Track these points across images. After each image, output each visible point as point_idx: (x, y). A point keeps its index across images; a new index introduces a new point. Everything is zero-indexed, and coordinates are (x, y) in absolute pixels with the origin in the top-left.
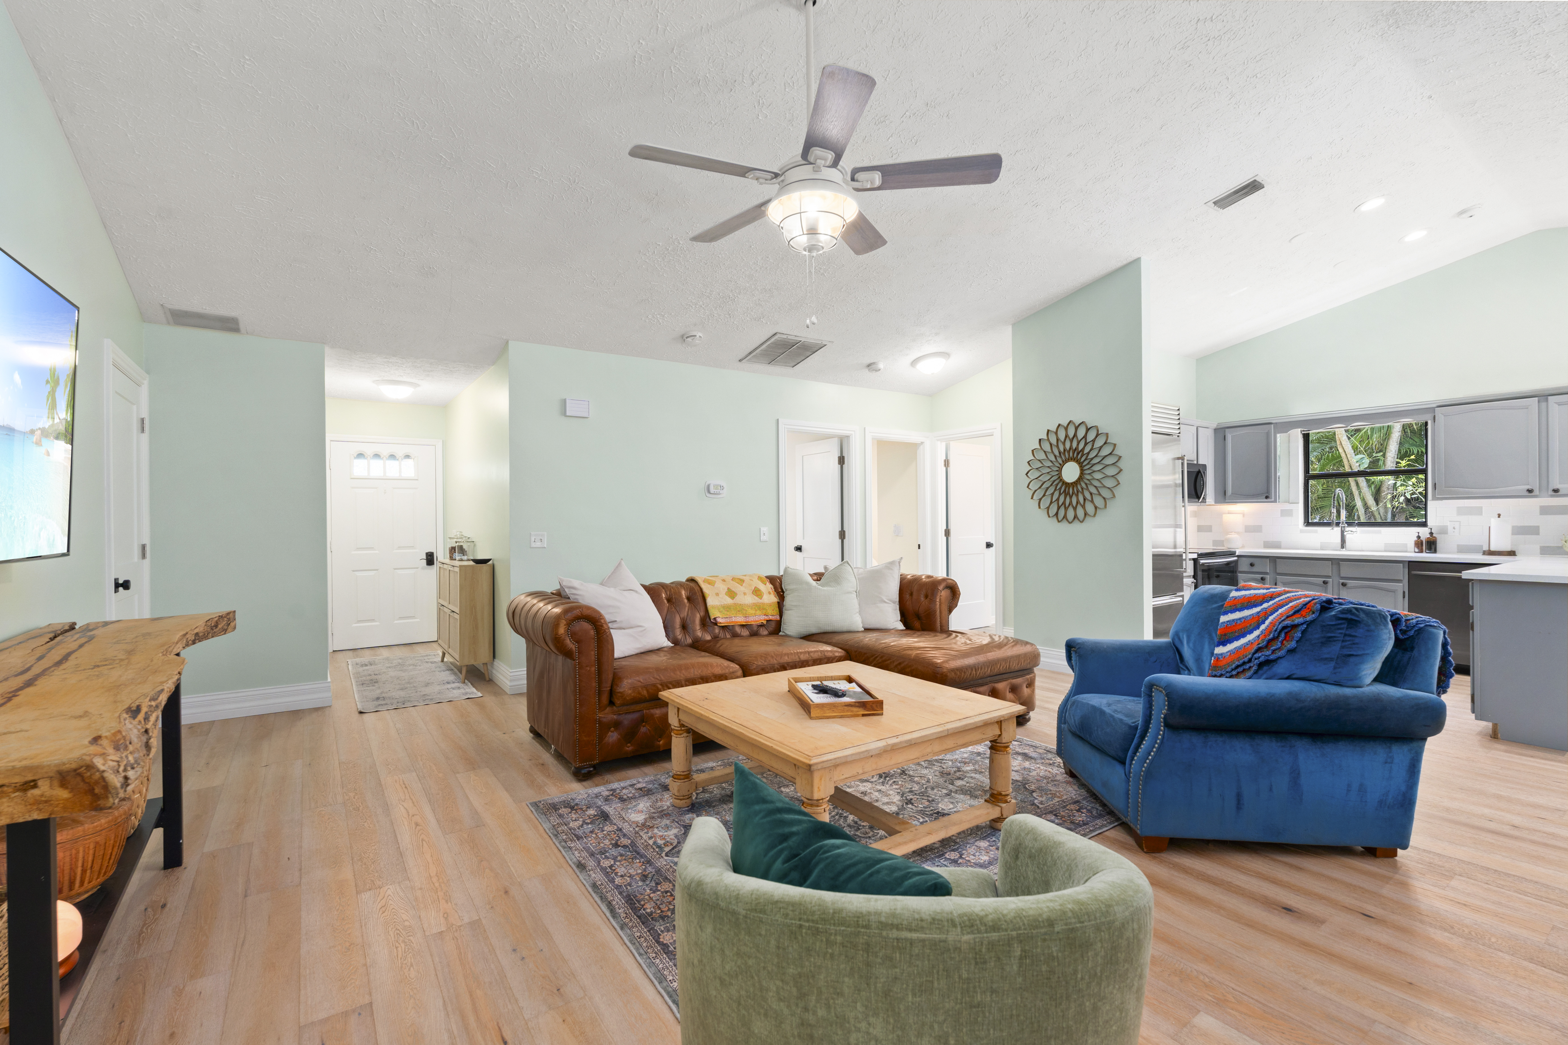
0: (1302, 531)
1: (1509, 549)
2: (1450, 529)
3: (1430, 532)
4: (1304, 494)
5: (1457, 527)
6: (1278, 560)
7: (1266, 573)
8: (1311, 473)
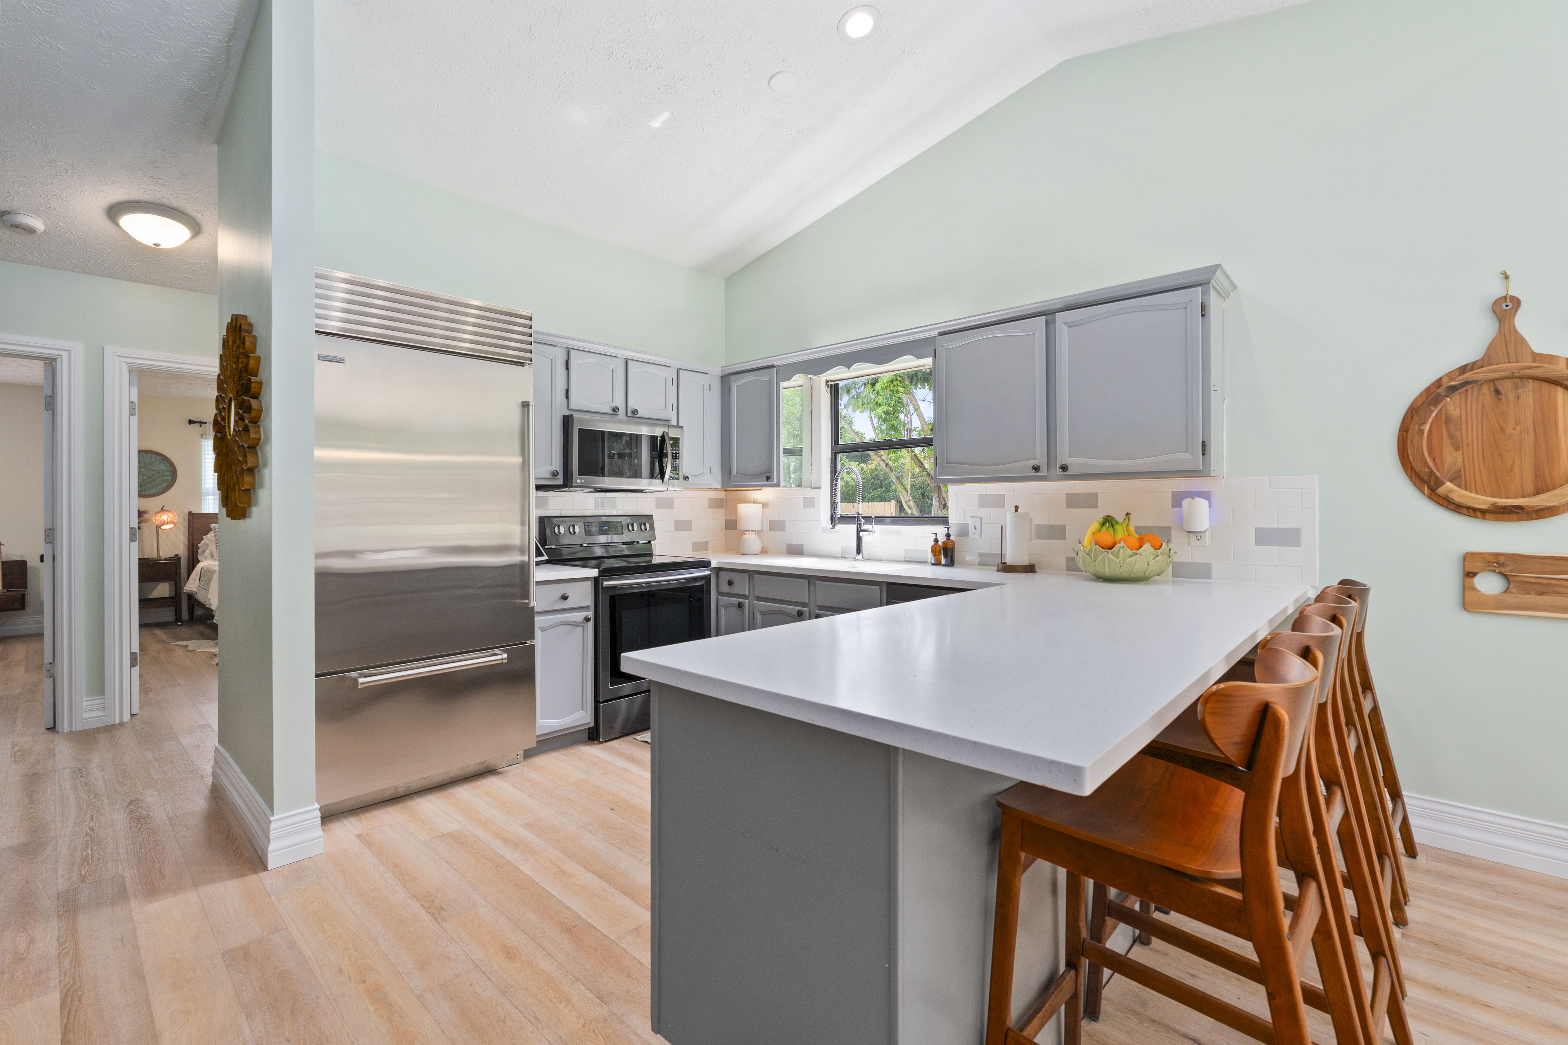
0: (827, 531)
1: (1024, 561)
2: (971, 528)
3: (948, 532)
4: (831, 475)
5: (978, 527)
6: (756, 576)
7: (745, 597)
8: (840, 443)
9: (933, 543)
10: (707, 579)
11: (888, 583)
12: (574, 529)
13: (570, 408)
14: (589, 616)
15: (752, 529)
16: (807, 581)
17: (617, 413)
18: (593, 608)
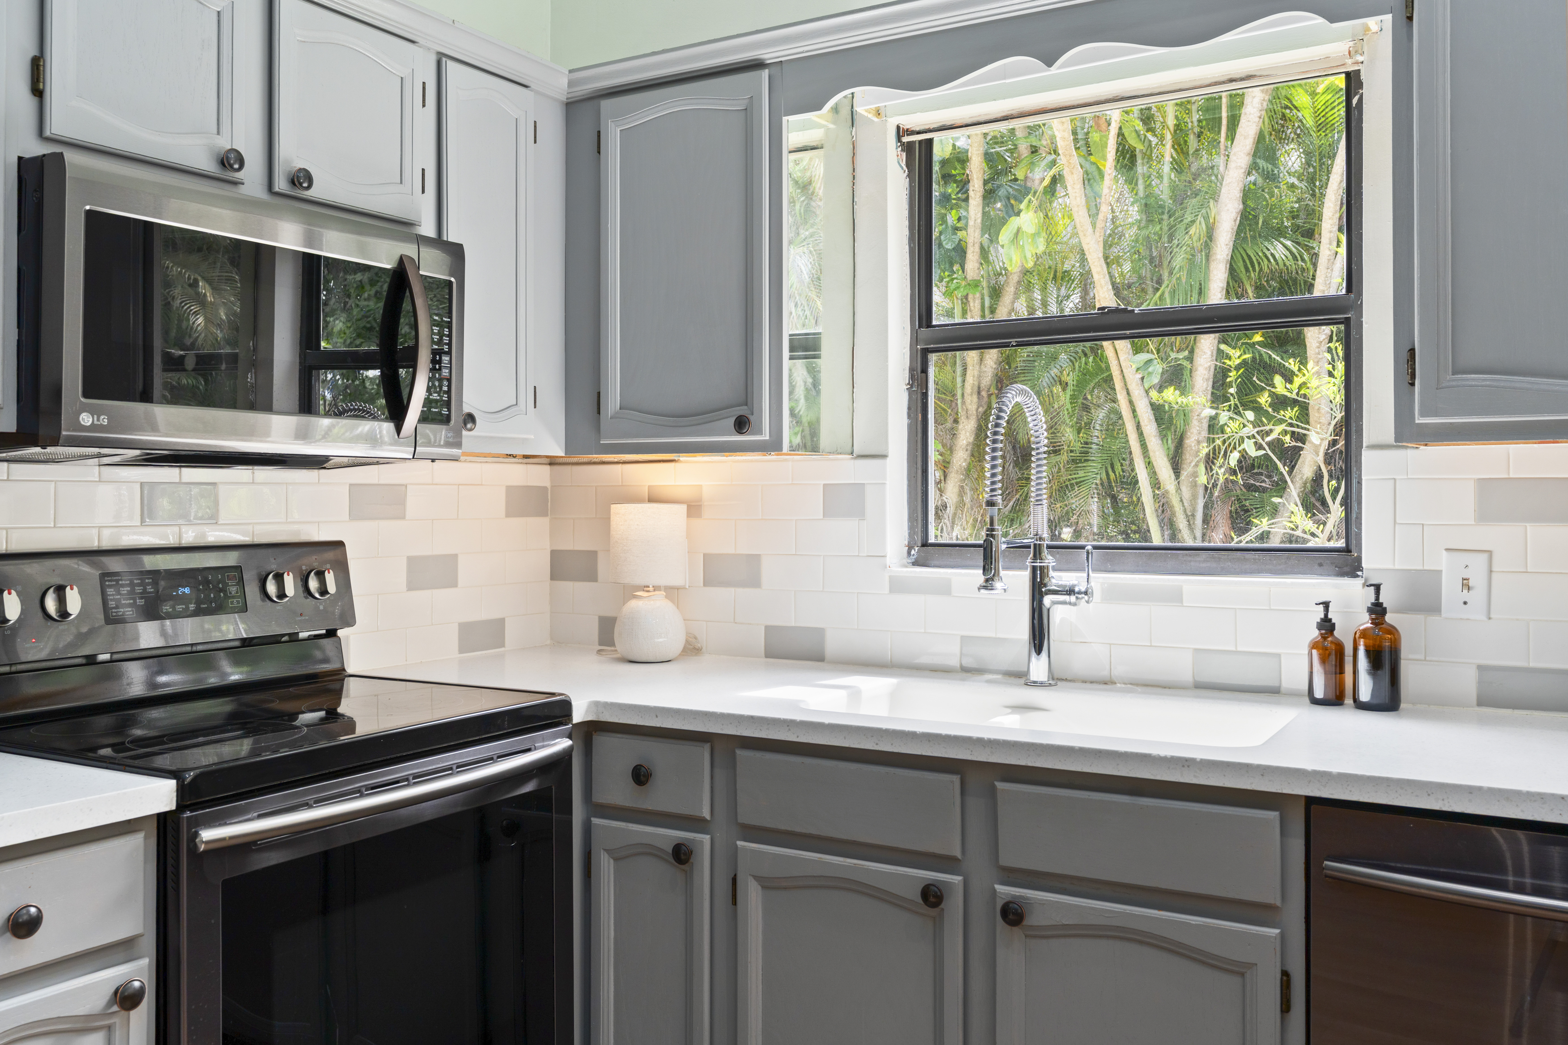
0: (897, 586)
2: (1450, 589)
3: (1377, 598)
4: (909, 416)
5: (1478, 580)
6: (741, 753)
7: (696, 823)
8: (934, 323)
9: (1315, 633)
10: (560, 763)
11: (1311, 802)
12: (61, 601)
13: (47, 133)
14: (137, 984)
15: (657, 584)
16: (956, 779)
17: (239, 175)
18: (149, 943)
